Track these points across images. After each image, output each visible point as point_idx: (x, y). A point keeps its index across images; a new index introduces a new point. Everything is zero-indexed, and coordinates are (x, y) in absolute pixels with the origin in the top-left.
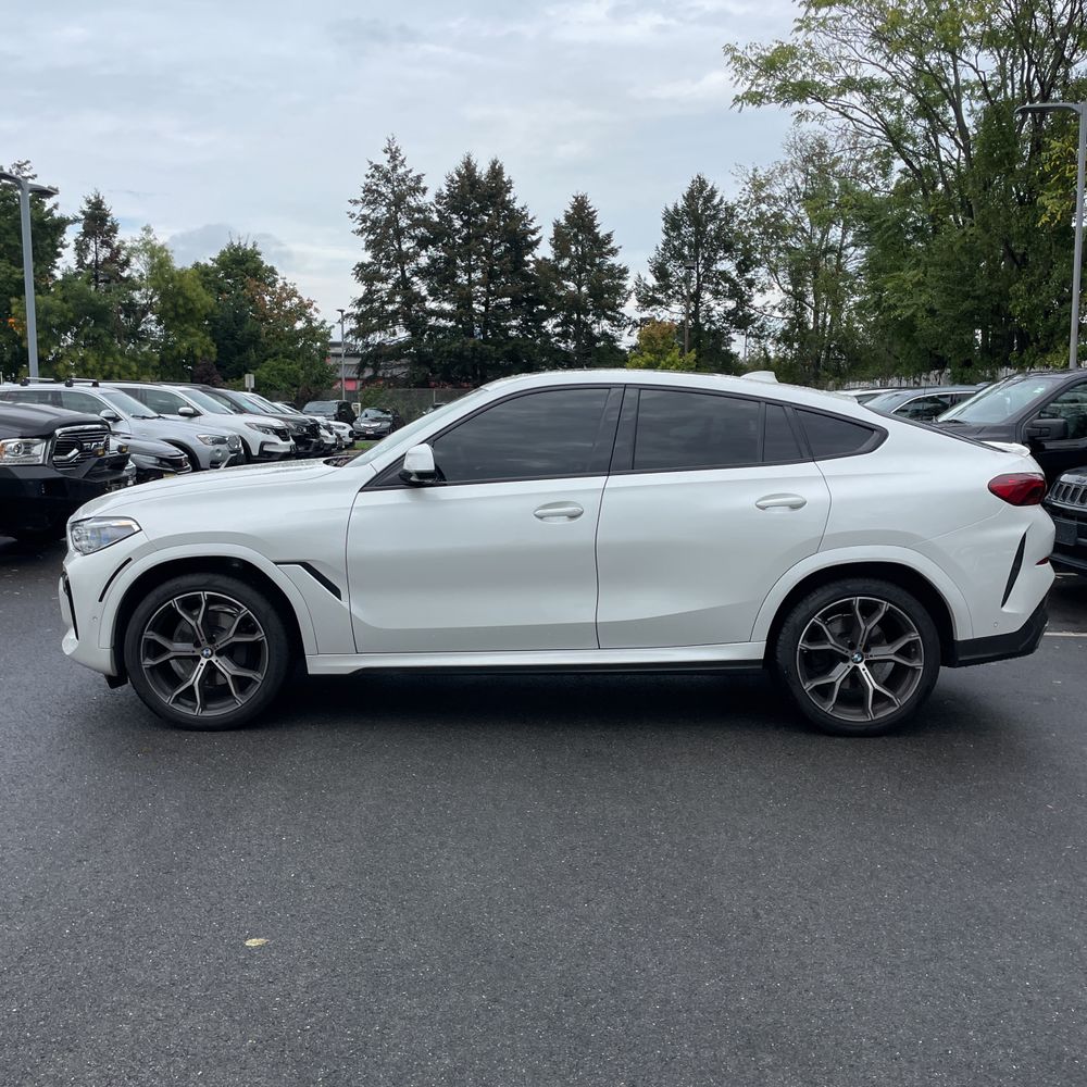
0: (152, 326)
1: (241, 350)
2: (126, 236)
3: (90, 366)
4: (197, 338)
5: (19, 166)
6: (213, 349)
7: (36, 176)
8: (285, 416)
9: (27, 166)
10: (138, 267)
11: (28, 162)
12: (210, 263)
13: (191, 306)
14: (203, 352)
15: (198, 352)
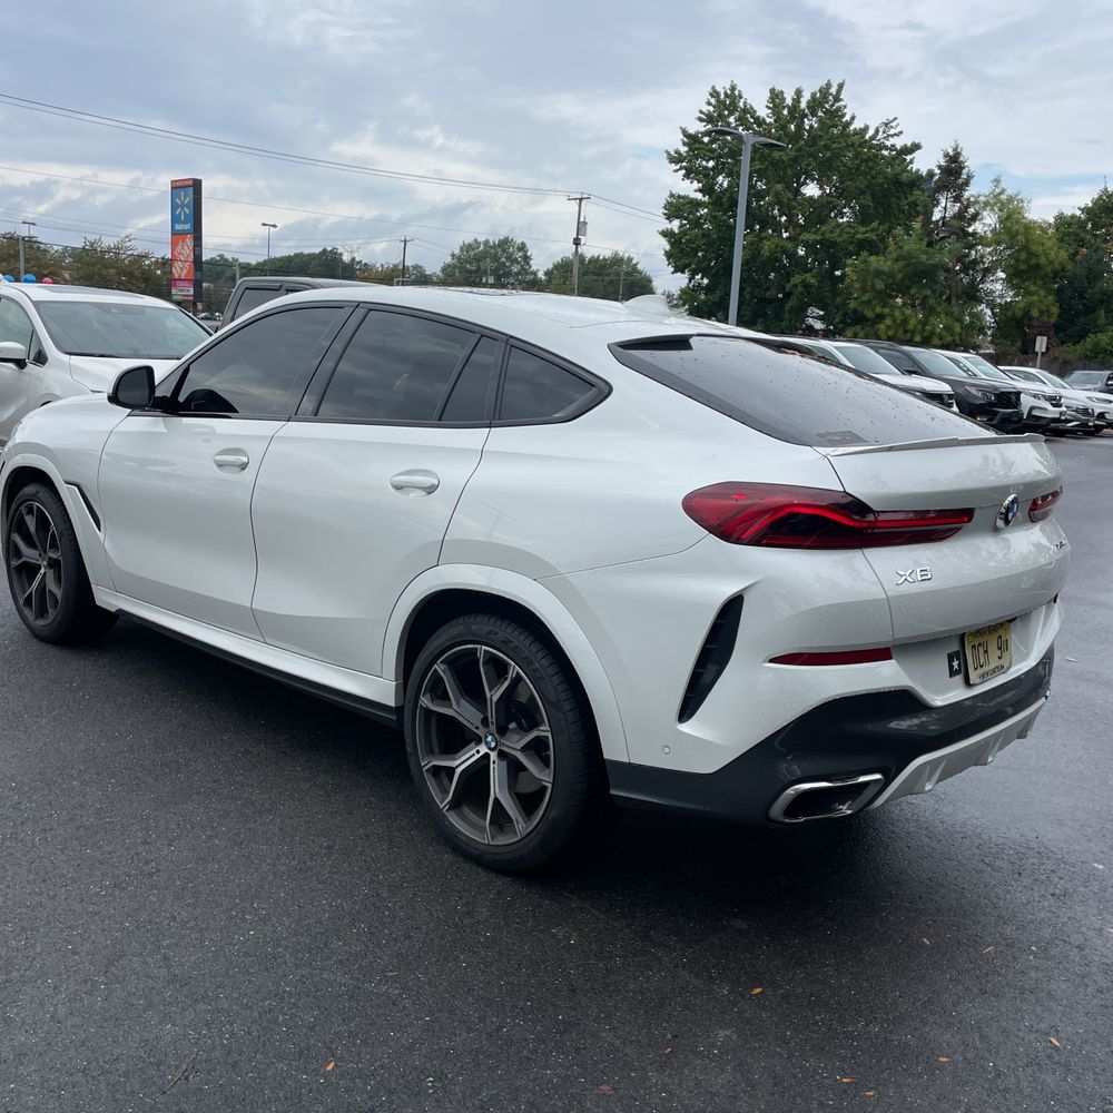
0: (997, 285)
1: (1089, 310)
2: (977, 189)
3: (911, 327)
4: (1036, 297)
5: (886, 125)
6: (1055, 310)
7: (901, 133)
8: (978, 382)
9: (893, 124)
10: (986, 223)
11: (895, 119)
12: (1078, 213)
13: (1034, 261)
14: (1041, 313)
15: (1035, 313)
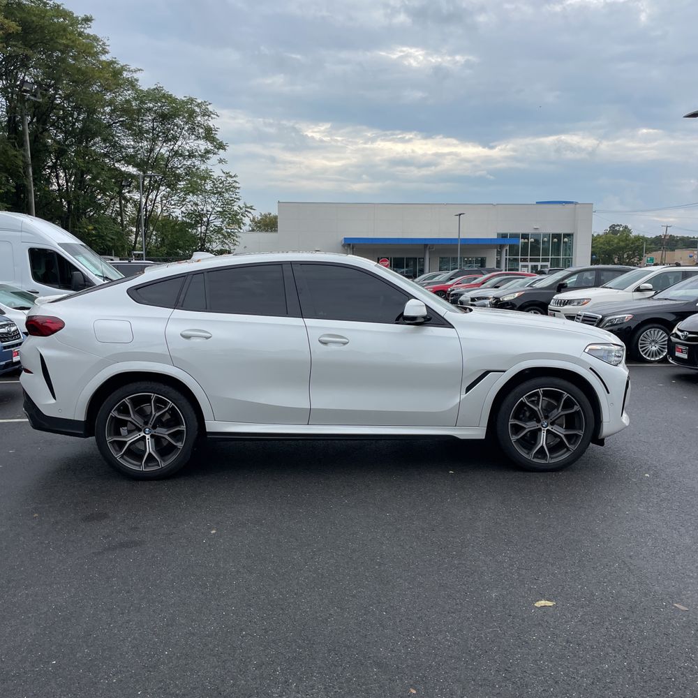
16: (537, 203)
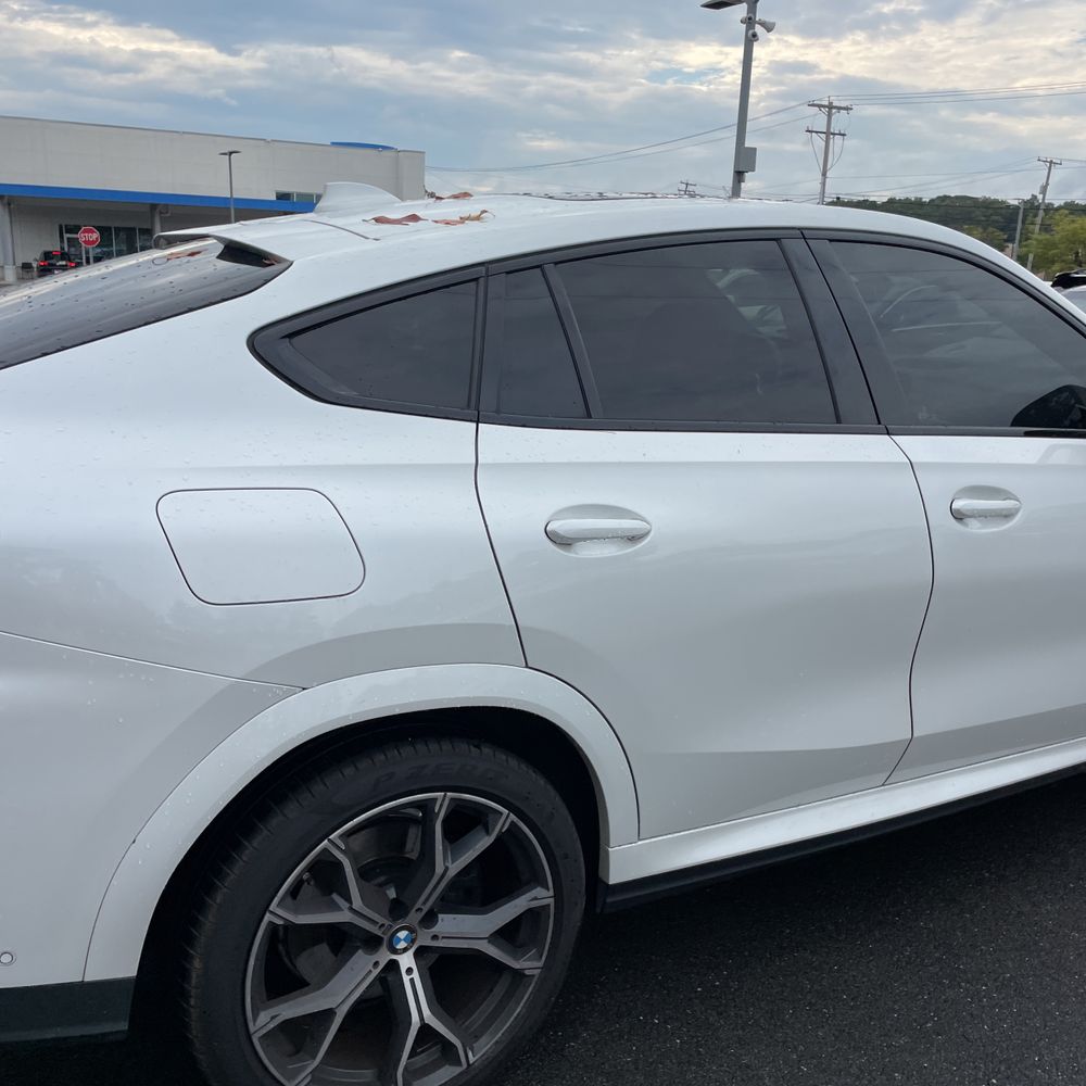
16: (333, 143)
